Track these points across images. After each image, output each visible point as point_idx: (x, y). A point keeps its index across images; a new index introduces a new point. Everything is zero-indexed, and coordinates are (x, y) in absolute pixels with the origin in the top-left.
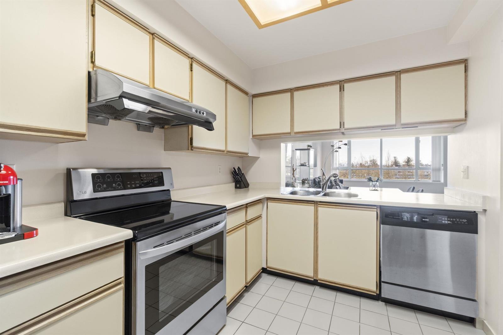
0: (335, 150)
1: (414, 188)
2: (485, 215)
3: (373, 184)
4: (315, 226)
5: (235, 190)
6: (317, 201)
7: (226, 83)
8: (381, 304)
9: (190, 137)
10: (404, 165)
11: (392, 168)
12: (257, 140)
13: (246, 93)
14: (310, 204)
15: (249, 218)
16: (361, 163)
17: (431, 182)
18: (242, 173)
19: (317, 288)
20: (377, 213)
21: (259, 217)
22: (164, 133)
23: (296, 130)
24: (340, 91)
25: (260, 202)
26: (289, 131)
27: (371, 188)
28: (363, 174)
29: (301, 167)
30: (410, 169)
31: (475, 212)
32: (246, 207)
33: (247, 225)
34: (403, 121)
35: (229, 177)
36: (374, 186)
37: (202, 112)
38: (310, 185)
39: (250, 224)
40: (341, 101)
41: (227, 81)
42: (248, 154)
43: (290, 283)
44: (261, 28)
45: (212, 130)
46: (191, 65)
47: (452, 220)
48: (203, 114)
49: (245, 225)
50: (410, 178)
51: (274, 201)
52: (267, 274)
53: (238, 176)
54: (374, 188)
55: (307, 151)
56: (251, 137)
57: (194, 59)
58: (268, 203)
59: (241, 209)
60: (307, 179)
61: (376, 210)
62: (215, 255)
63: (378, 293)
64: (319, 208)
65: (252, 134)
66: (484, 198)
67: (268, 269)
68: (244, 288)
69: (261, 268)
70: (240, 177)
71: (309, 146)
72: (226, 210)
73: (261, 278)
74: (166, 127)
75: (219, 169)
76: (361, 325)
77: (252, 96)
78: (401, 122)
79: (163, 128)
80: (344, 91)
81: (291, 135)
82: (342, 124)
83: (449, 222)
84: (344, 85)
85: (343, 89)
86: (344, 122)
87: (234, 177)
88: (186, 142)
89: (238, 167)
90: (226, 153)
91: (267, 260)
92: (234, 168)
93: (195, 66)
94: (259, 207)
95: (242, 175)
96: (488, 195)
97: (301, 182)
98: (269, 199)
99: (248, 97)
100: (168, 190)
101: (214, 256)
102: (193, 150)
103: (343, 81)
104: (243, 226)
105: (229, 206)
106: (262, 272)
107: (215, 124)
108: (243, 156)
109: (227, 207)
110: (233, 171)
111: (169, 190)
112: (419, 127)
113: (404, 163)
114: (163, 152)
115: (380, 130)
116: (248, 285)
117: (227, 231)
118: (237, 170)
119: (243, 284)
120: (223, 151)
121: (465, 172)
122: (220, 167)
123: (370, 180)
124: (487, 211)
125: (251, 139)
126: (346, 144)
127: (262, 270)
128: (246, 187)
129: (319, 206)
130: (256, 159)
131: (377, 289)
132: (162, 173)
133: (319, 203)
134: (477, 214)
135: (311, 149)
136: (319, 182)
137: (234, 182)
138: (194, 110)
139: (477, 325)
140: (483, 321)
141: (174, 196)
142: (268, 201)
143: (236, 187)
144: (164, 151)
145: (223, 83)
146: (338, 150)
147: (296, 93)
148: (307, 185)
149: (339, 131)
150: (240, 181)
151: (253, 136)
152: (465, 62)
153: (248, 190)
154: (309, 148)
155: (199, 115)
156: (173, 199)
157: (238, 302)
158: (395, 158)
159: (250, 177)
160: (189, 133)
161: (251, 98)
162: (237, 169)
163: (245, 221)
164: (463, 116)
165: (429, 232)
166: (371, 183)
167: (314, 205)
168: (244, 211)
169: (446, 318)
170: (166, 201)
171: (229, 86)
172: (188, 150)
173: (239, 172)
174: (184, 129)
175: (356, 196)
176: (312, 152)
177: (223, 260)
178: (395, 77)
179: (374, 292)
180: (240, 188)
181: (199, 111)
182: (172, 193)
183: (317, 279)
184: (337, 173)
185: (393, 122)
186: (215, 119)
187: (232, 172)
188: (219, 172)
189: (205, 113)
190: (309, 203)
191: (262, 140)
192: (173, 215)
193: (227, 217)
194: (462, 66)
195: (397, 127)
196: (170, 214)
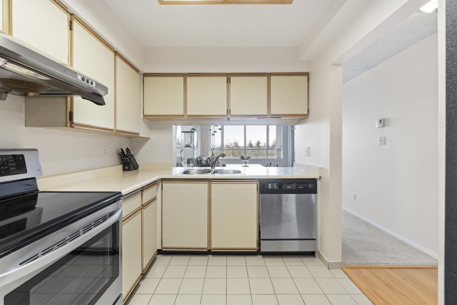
0: (211, 134)
1: (271, 163)
2: (320, 180)
3: (244, 161)
4: (209, 201)
5: (123, 172)
6: (210, 179)
7: (115, 55)
8: (260, 257)
9: (69, 110)
10: (255, 147)
11: (249, 148)
12: (148, 120)
13: (137, 71)
14: (205, 182)
15: (144, 202)
16: (227, 145)
17: (276, 158)
18: (131, 154)
19: (210, 256)
20: (257, 185)
21: (154, 199)
22: (25, 103)
23: (189, 113)
24: (227, 83)
25: (155, 184)
26: (182, 113)
27: (243, 165)
28: (229, 154)
29: (186, 148)
30: (259, 150)
31: (315, 178)
32: (142, 191)
33: (143, 209)
34: (273, 112)
35: (116, 159)
36: (246, 163)
37: (90, 81)
38: (194, 165)
39: (146, 208)
40: (228, 91)
41: (116, 53)
42: (139, 135)
43: (186, 258)
44: (162, 4)
45: (104, 105)
46: (71, 23)
47: (303, 185)
48: (92, 84)
49: (141, 210)
50: (260, 156)
51: (170, 182)
52: (162, 255)
53: (127, 157)
54: (245, 165)
55: (190, 134)
56: (142, 116)
57: (74, 16)
58: (163, 184)
59: (137, 193)
60: (192, 158)
61: (256, 182)
62: (109, 248)
63: (258, 249)
64: (212, 185)
65: (144, 114)
66: (321, 168)
67: (163, 250)
68: (140, 276)
69: (156, 250)
70: (130, 159)
71: (193, 129)
72: (122, 196)
73: (156, 260)
74: (31, 94)
75: (104, 150)
76: (250, 279)
77: (143, 74)
78: (270, 113)
79: (26, 95)
80: (230, 83)
81: (184, 118)
82: (229, 111)
83: (302, 187)
84: (230, 78)
85: (229, 81)
86: (230, 110)
87: (122, 159)
88: (63, 117)
89: (127, 148)
90: (115, 133)
91: (162, 241)
92: (122, 149)
93: (75, 24)
94: (154, 188)
95: (131, 156)
96: (322, 167)
97: (186, 161)
98: (164, 180)
99: (139, 74)
100: (34, 179)
101: (107, 249)
102: (73, 127)
103: (230, 74)
104: (139, 211)
105: (124, 191)
106: (157, 254)
107: (105, 98)
108: (132, 137)
109: (122, 193)
110: (121, 152)
111: (35, 177)
112: (282, 118)
113: (256, 145)
114: (24, 127)
115: (256, 119)
116: (144, 272)
117: (123, 219)
118: (125, 152)
119: (140, 272)
120: (112, 130)
121: (307, 151)
122: (106, 148)
123: (243, 158)
124: (322, 177)
125: (142, 119)
126: (220, 129)
127: (157, 252)
128: (135, 169)
129: (212, 182)
130: (146, 139)
131: (257, 246)
132: (22, 156)
133: (212, 180)
134: (317, 180)
135: (195, 132)
136: (201, 161)
137: (121, 164)
138: (80, 78)
139: (316, 256)
140: (319, 252)
141: (42, 185)
142: (163, 182)
143: (124, 170)
144: (26, 126)
145: (113, 54)
146: (214, 133)
147: (189, 79)
148: (191, 164)
149: (226, 117)
150: (129, 163)
151: (144, 116)
152: (307, 74)
153: (138, 172)
154: (193, 131)
155: (87, 84)
156: (40, 189)
157: (134, 293)
158: (250, 141)
159: (140, 158)
160: (68, 105)
161: (142, 76)
162: (126, 150)
163: (141, 205)
164: (306, 113)
165: (284, 195)
166: (243, 161)
167: (207, 182)
168: (139, 196)
169: (300, 256)
170: (31, 192)
171: (118, 59)
172: (66, 126)
173: (127, 153)
174: (60, 100)
175: (239, 172)
176: (195, 134)
177: (118, 251)
178: (267, 77)
179: (255, 249)
180: (129, 170)
181: (86, 79)
182: (38, 182)
183: (210, 249)
184: (224, 153)
185: (265, 113)
186: (107, 93)
187: (120, 154)
188: (104, 154)
189: (94, 83)
190: (203, 181)
191: (152, 121)
192: (41, 210)
193: (123, 203)
194: (306, 77)
195: (268, 117)
196: (37, 209)
